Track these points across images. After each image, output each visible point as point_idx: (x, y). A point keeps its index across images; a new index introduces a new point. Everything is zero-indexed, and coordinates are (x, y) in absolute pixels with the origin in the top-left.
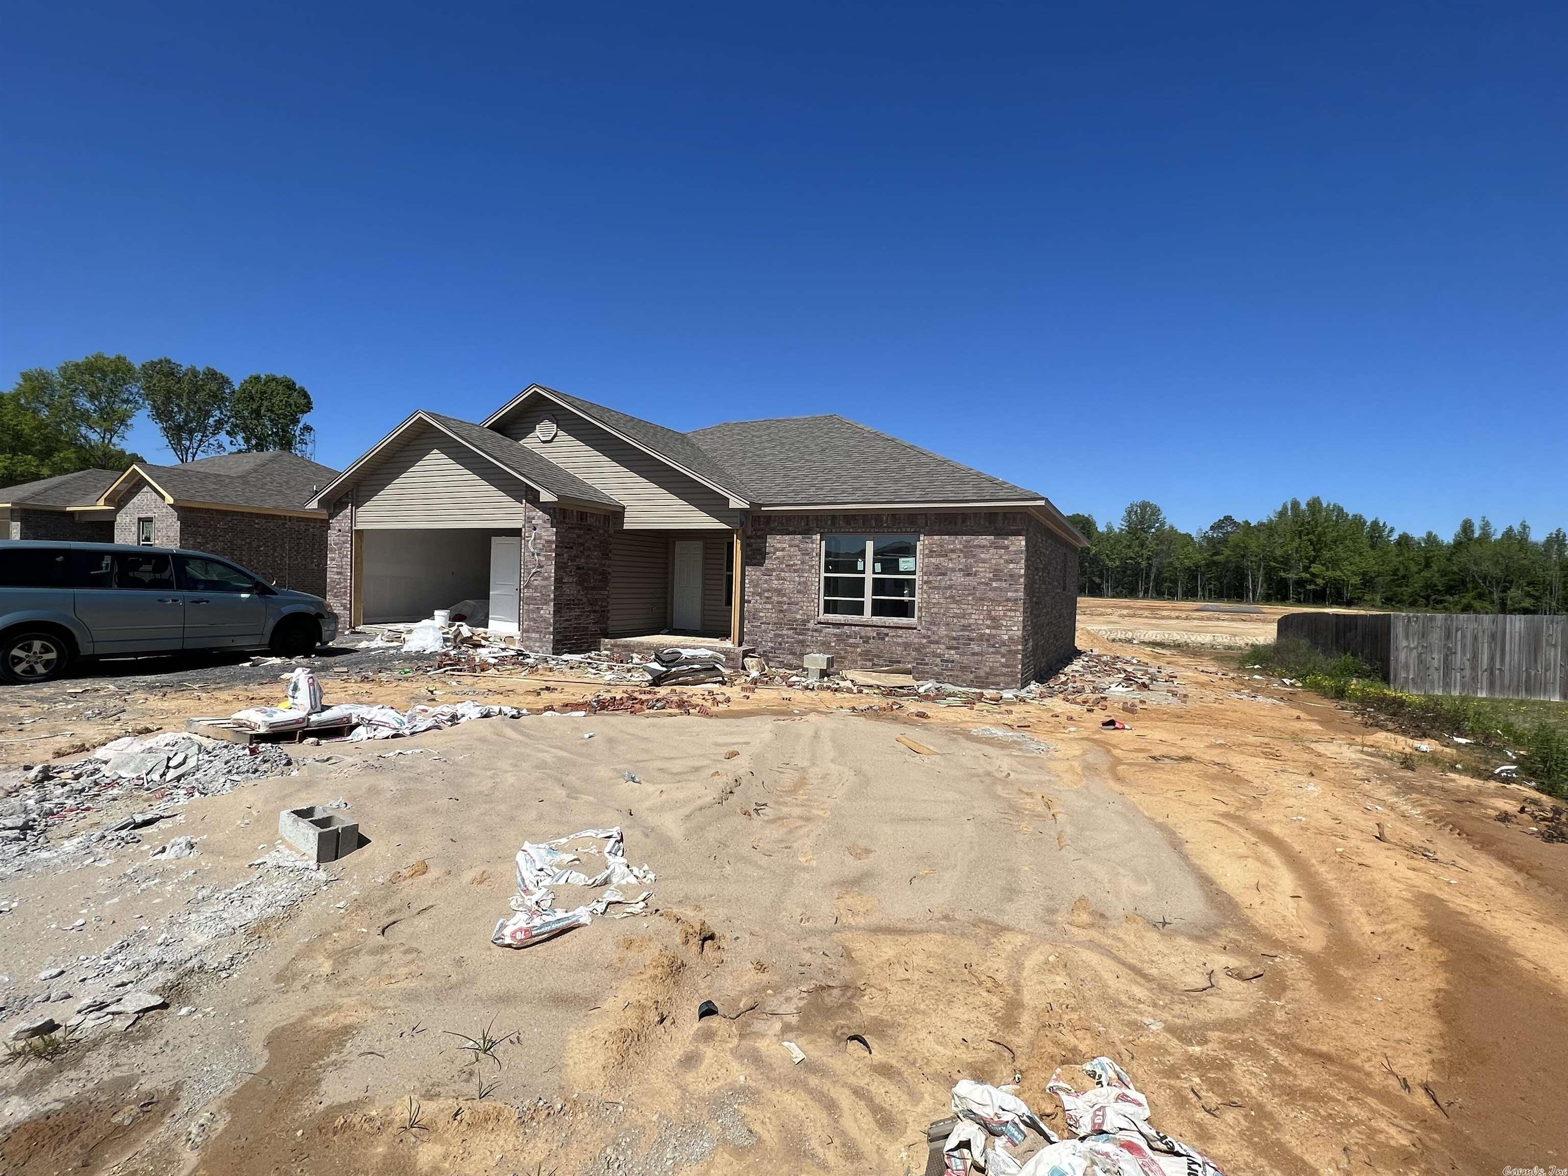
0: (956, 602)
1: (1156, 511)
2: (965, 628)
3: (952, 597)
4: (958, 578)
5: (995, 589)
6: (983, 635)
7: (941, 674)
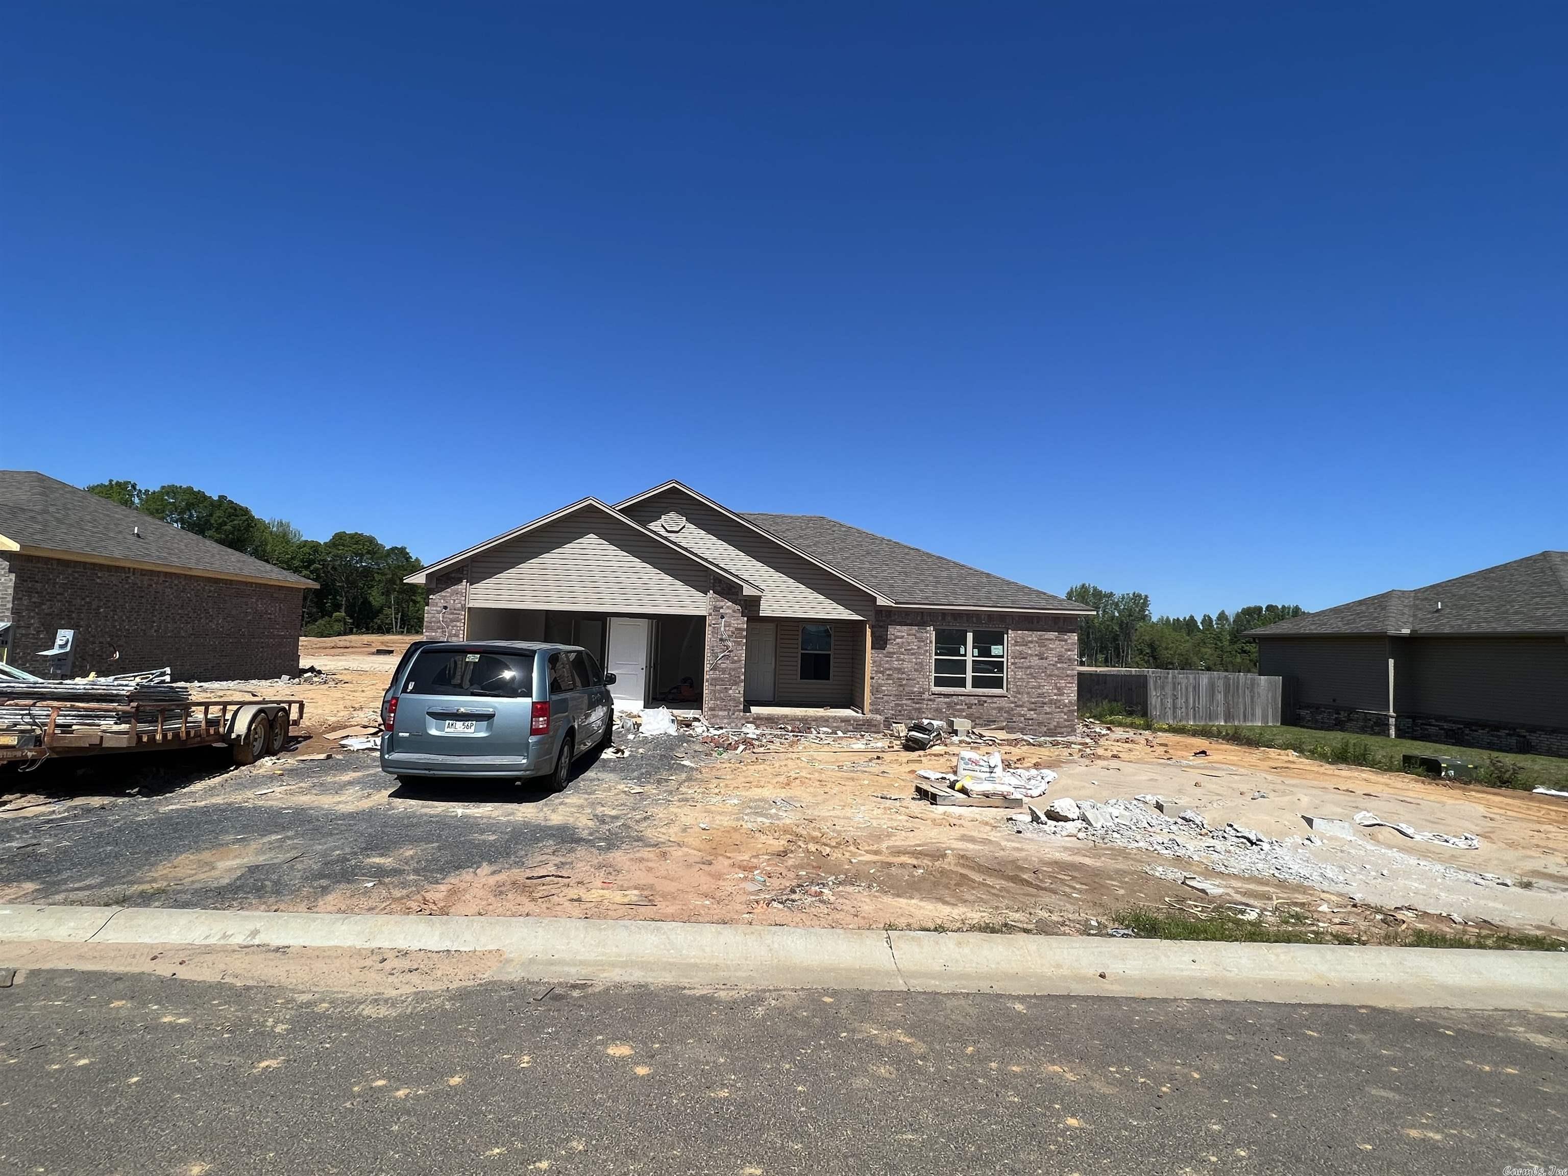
0: (1034, 678)
2: (1040, 695)
3: (1031, 674)
4: (1035, 661)
5: (1058, 669)
6: (1052, 700)
7: (1024, 729)
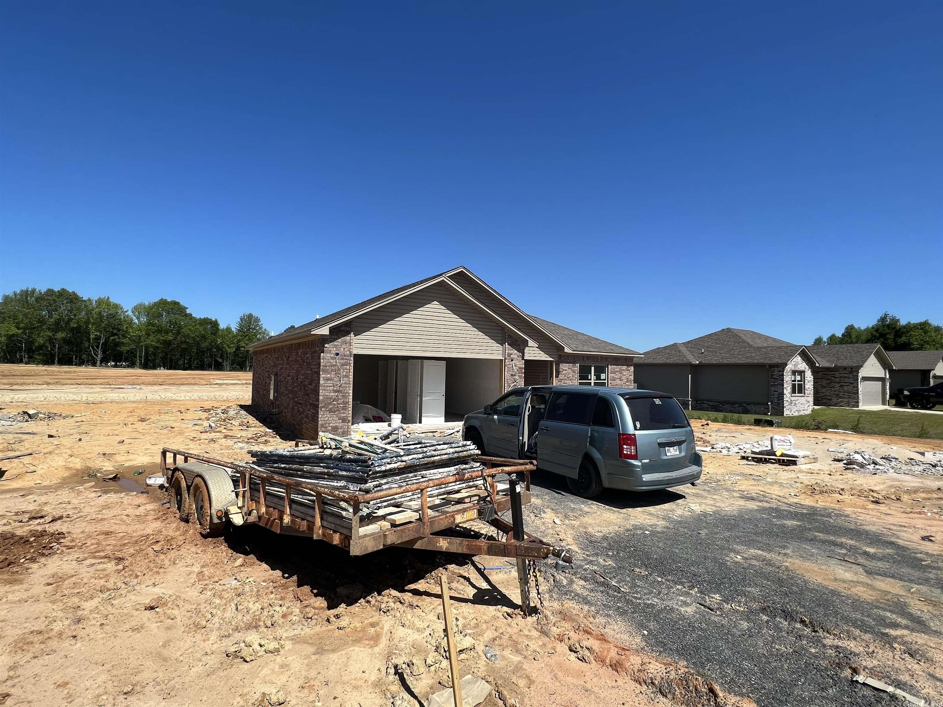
1: (257, 320)
4: (618, 382)
